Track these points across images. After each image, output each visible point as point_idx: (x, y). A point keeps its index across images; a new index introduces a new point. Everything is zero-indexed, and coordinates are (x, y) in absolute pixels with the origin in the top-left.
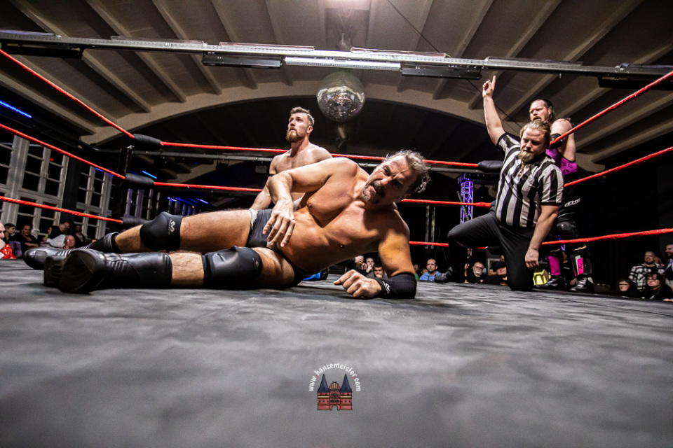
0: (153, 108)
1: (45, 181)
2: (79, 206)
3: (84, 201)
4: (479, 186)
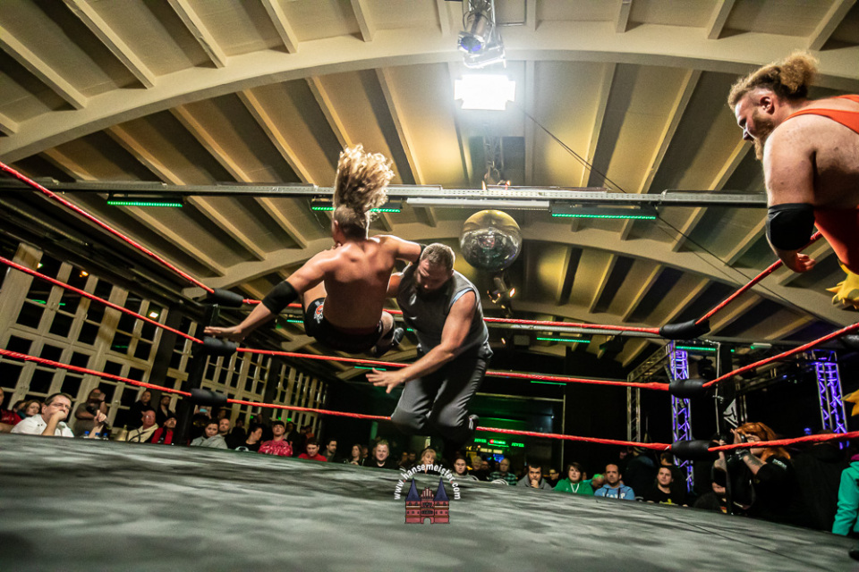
0: (266, 256)
1: (137, 341)
2: (171, 373)
3: (177, 368)
4: (699, 358)
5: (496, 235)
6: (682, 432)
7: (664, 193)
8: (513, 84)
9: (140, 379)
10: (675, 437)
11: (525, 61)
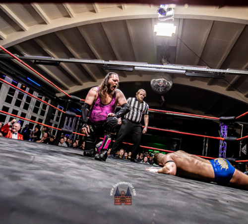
0: (84, 84)
1: (41, 110)
2: (51, 121)
3: (53, 119)
4: (231, 128)
5: (164, 81)
6: (222, 154)
7: (228, 70)
8: (175, 27)
9: (41, 122)
10: (220, 155)
11: (180, 19)
